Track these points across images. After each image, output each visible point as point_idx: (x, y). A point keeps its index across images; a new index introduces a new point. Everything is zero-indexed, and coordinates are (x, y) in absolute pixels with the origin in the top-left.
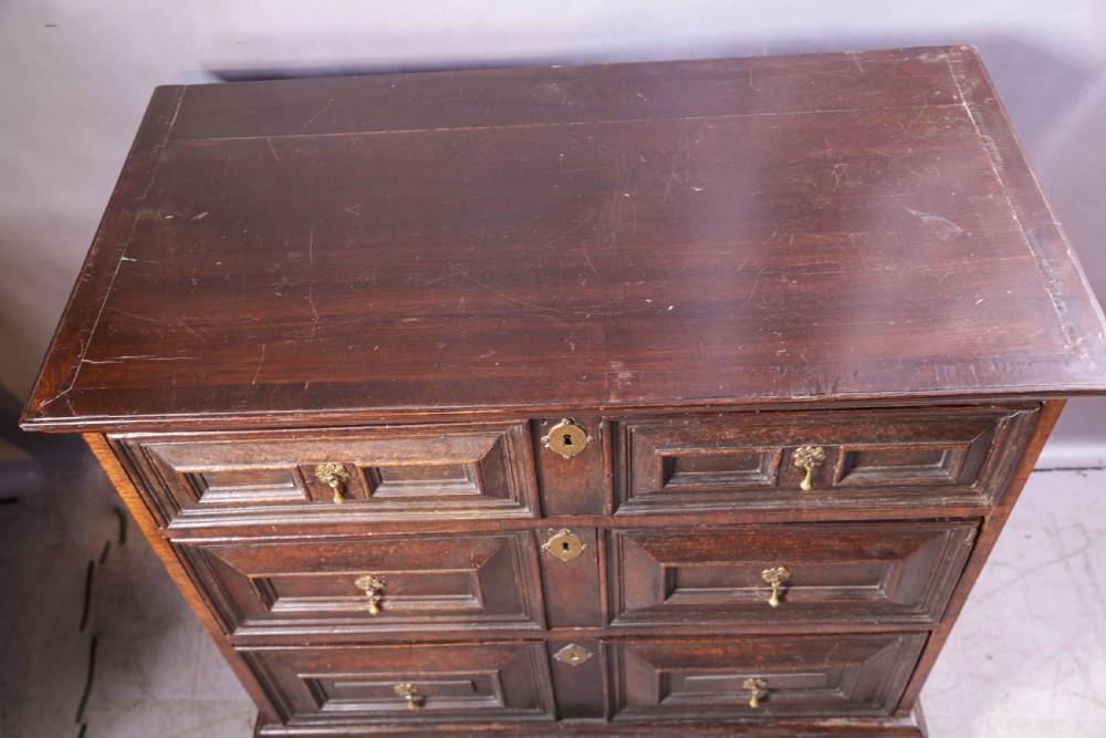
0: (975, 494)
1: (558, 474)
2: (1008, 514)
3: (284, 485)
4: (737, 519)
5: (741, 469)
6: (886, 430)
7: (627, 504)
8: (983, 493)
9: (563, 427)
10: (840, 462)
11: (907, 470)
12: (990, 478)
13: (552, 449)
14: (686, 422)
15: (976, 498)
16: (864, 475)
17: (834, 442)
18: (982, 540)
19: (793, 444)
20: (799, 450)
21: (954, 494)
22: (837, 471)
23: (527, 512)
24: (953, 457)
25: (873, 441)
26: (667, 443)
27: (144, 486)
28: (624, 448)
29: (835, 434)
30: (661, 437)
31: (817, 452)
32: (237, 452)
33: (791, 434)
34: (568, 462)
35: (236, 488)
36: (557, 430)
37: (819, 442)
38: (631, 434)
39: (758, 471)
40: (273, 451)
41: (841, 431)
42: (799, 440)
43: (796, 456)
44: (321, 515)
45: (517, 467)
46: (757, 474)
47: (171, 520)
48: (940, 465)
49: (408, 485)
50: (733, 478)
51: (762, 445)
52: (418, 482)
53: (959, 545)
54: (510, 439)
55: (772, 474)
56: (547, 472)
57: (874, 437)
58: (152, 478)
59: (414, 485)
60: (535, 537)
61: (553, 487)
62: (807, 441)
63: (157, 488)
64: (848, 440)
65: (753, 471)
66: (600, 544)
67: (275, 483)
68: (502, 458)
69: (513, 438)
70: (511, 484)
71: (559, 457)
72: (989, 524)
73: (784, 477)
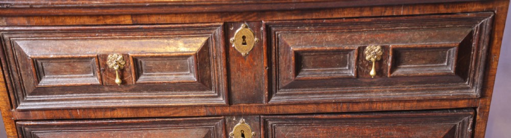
0: (468, 88)
1: (239, 70)
2: (489, 106)
3: (88, 75)
4: (337, 108)
5: (338, 67)
6: (414, 36)
7: (276, 95)
8: (472, 88)
9: (242, 30)
10: (390, 59)
11: (428, 67)
12: (474, 75)
13: (236, 48)
14: (307, 29)
15: (469, 91)
16: (405, 70)
17: (386, 43)
18: (477, 129)
19: (364, 44)
20: (367, 48)
21: (457, 89)
22: (389, 65)
23: (222, 100)
24: (452, 55)
25: (407, 43)
26: (297, 44)
27: (8, 71)
28: (274, 47)
29: (386, 38)
30: (294, 40)
31: (377, 48)
32: (64, 45)
33: (363, 38)
34: (244, 58)
35: (60, 76)
36: (238, 32)
37: (378, 43)
38: (278, 39)
39: (347, 68)
40: (84, 45)
41: (390, 36)
42: (367, 42)
43: (367, 52)
44: (106, 101)
45: (217, 62)
46: (346, 70)
47: (19, 103)
48: (446, 64)
49: (157, 75)
50: (333, 72)
51: (348, 45)
52: (162, 73)
53: (465, 134)
54: (213, 39)
55: (354, 67)
56: (233, 67)
57: (407, 40)
58: (13, 66)
59: (160, 75)
60: (225, 125)
61: (236, 80)
62: (372, 42)
63: (16, 76)
64: (394, 41)
65: (345, 68)
66: (262, 131)
67: (83, 73)
68: (209, 56)
69: (215, 39)
70: (213, 78)
71: (239, 54)
72: (479, 115)
73: (361, 70)
